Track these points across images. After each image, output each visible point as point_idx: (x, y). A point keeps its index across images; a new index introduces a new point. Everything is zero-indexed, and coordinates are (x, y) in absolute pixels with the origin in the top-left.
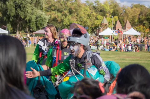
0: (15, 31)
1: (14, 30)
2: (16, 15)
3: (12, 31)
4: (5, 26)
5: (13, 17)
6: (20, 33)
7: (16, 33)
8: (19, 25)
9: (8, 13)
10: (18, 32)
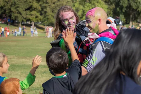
0: (128, 22)
1: (126, 21)
2: (128, 6)
3: (125, 22)
4: (118, 17)
5: (125, 7)
6: (133, 23)
7: (129, 23)
8: (132, 16)
9: (121, 4)
10: (131, 23)
